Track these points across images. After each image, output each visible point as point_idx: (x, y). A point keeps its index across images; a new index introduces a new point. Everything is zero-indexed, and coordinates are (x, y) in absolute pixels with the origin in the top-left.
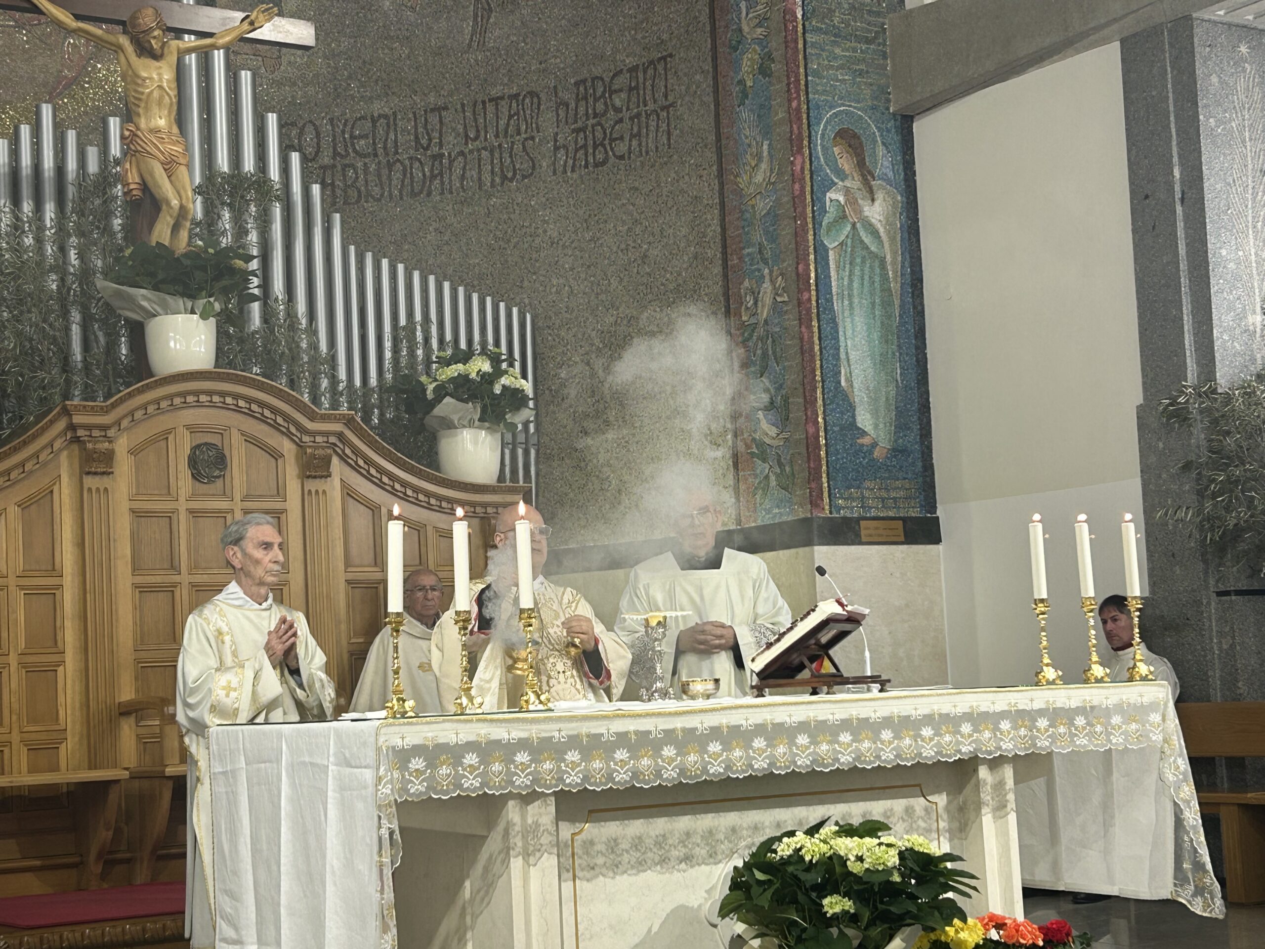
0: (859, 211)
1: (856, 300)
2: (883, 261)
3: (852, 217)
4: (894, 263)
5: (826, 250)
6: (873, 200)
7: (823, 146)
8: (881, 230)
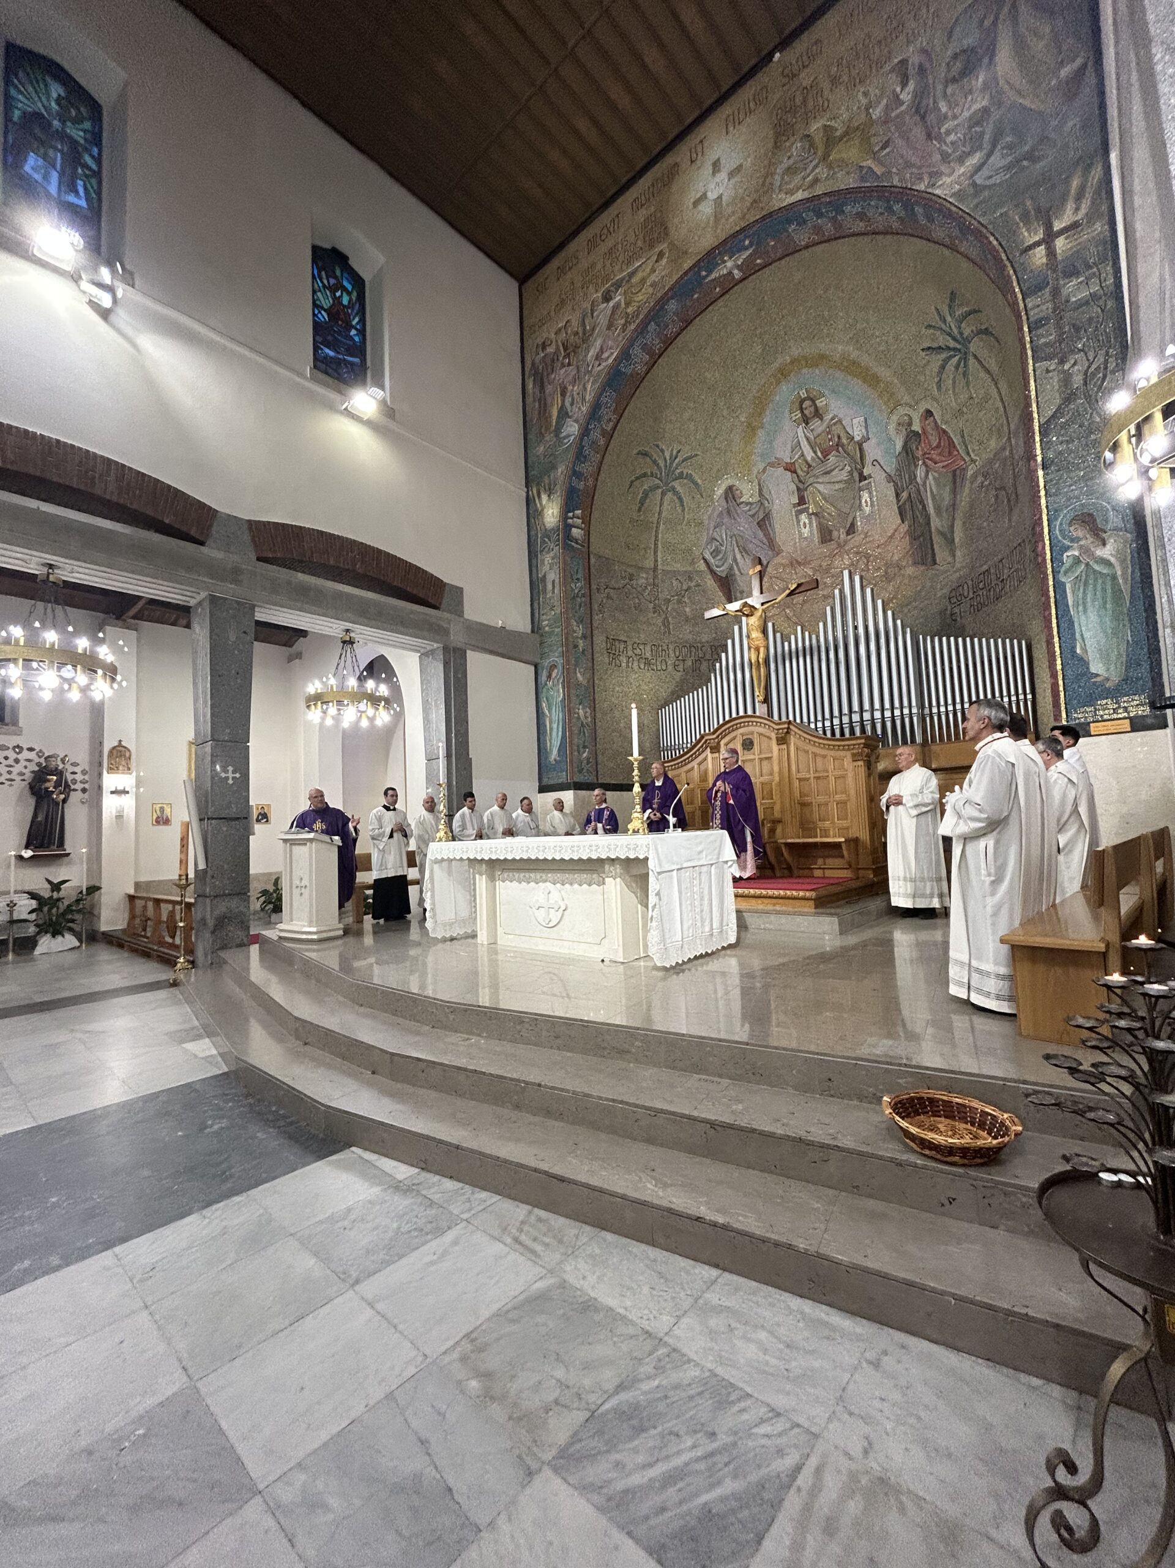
0: (1092, 555)
1: (1089, 604)
2: (1114, 578)
3: (1085, 559)
4: (1124, 574)
5: (1064, 584)
6: (1104, 544)
7: (1060, 531)
8: (1113, 560)
